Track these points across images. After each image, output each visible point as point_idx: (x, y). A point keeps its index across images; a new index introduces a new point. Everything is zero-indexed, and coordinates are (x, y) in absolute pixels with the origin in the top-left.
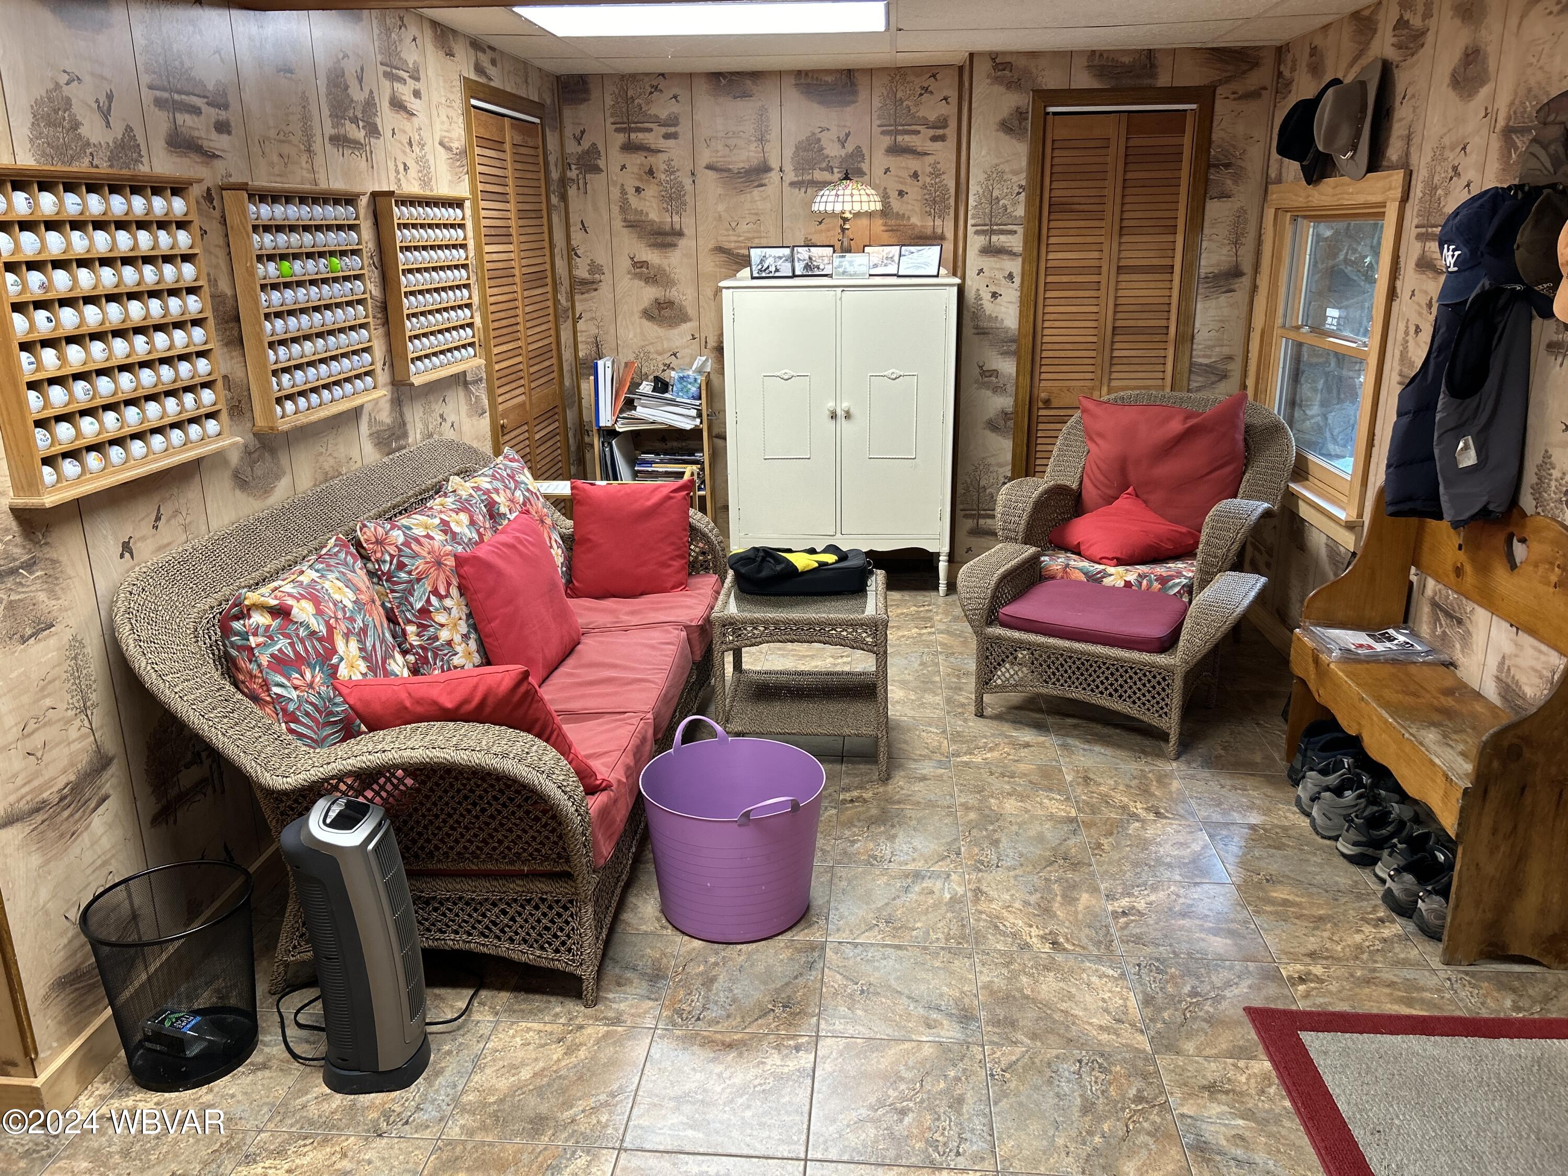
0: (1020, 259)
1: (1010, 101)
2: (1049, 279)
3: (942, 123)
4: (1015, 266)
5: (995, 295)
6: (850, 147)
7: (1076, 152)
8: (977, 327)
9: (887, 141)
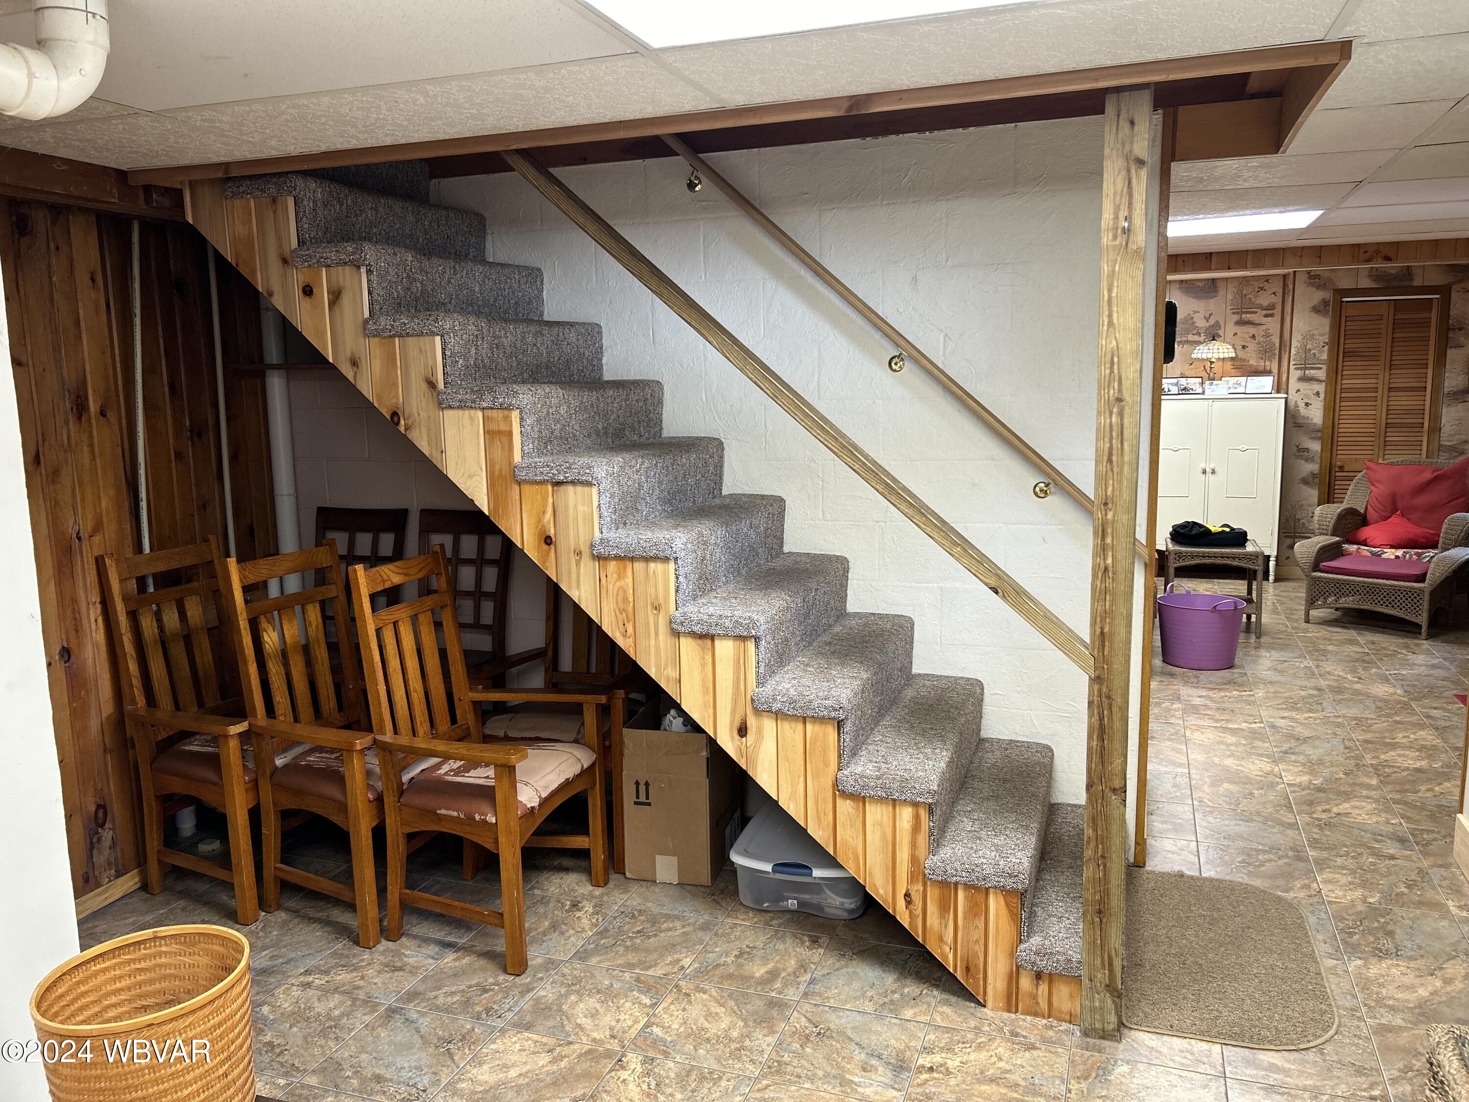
0: (1324, 384)
1: (1319, 296)
2: (1343, 395)
3: (1272, 307)
4: (1321, 388)
5: (1307, 404)
6: (1212, 321)
7: (1360, 323)
8: (1295, 423)
9: (1236, 318)
